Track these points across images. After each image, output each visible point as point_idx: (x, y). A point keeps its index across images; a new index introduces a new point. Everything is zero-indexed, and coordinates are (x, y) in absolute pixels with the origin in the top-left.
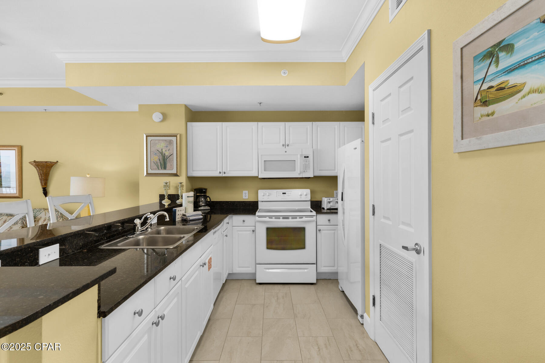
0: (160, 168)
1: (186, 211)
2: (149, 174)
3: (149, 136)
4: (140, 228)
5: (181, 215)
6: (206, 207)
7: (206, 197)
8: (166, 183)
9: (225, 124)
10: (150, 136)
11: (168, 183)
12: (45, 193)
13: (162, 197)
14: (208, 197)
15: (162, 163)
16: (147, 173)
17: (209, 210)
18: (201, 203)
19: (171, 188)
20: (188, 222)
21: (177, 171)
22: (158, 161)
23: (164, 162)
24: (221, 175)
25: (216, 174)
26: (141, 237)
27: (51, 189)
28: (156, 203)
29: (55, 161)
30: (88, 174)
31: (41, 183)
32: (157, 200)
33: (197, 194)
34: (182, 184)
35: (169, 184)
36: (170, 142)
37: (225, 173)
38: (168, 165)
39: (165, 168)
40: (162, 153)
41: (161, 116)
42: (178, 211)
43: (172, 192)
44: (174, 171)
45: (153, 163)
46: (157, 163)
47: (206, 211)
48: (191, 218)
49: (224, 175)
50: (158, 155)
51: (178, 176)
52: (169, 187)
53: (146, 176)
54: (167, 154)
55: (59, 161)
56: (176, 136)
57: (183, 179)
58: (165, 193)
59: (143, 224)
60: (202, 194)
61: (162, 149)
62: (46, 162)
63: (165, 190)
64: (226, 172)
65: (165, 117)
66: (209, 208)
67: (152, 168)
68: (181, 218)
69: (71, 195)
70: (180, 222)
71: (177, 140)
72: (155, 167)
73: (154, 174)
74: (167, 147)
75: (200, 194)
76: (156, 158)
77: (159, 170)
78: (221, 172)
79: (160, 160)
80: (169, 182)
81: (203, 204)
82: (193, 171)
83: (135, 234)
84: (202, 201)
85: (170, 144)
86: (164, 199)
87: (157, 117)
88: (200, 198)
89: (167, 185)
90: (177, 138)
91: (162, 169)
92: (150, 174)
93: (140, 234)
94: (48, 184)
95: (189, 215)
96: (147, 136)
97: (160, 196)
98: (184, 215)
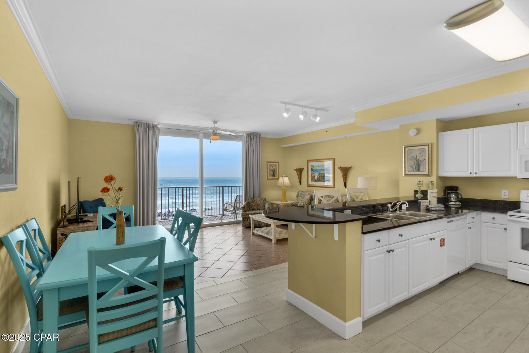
0: (415, 170)
1: (430, 203)
2: (406, 174)
3: (406, 147)
4: (391, 209)
5: (426, 206)
6: (457, 203)
7: (457, 194)
8: (419, 182)
9: (476, 130)
10: (408, 147)
11: (420, 181)
12: (345, 186)
13: (416, 192)
14: (460, 194)
15: (417, 166)
16: (405, 174)
17: (460, 206)
18: (452, 199)
19: (424, 185)
20: (430, 211)
21: (429, 172)
22: (414, 165)
23: (418, 166)
24: (472, 175)
25: (467, 174)
26: (391, 215)
27: (348, 184)
28: (412, 196)
29: (350, 167)
30: (368, 175)
31: (343, 179)
32: (413, 194)
33: (448, 191)
34: (433, 182)
35: (422, 182)
36: (423, 150)
37: (476, 174)
38: (421, 168)
39: (419, 170)
40: (416, 159)
41: (416, 131)
42: (423, 202)
43: (424, 188)
44: (427, 172)
45: (409, 166)
46: (413, 166)
47: (457, 206)
48: (433, 209)
49: (475, 175)
50: (414, 160)
51: (430, 176)
52: (422, 184)
53: (404, 176)
54: (421, 159)
55: (352, 167)
56: (428, 145)
57: (434, 178)
58: (417, 189)
59: (392, 207)
60: (453, 192)
61: (416, 156)
62: (346, 167)
63: (418, 186)
64: (477, 172)
65: (419, 131)
66: (460, 204)
67: (408, 170)
68: (425, 208)
69: (358, 188)
70: (425, 211)
71: (429, 148)
72: (411, 169)
73: (410, 174)
74: (420, 154)
75: (451, 191)
76: (412, 163)
77: (414, 171)
78: (472, 172)
79: (415, 164)
80: (422, 181)
81: (454, 200)
82: (444, 172)
83: (387, 212)
84: (453, 198)
85: (423, 152)
86: (417, 193)
87: (412, 132)
88: (452, 194)
89: (419, 183)
90: (429, 146)
91: (416, 171)
92: (408, 174)
93: (391, 213)
94: (347, 181)
95: (432, 206)
96: (405, 147)
97: (415, 191)
98: (428, 206)
